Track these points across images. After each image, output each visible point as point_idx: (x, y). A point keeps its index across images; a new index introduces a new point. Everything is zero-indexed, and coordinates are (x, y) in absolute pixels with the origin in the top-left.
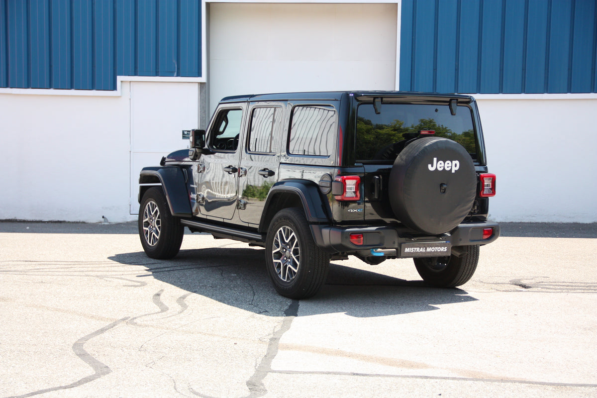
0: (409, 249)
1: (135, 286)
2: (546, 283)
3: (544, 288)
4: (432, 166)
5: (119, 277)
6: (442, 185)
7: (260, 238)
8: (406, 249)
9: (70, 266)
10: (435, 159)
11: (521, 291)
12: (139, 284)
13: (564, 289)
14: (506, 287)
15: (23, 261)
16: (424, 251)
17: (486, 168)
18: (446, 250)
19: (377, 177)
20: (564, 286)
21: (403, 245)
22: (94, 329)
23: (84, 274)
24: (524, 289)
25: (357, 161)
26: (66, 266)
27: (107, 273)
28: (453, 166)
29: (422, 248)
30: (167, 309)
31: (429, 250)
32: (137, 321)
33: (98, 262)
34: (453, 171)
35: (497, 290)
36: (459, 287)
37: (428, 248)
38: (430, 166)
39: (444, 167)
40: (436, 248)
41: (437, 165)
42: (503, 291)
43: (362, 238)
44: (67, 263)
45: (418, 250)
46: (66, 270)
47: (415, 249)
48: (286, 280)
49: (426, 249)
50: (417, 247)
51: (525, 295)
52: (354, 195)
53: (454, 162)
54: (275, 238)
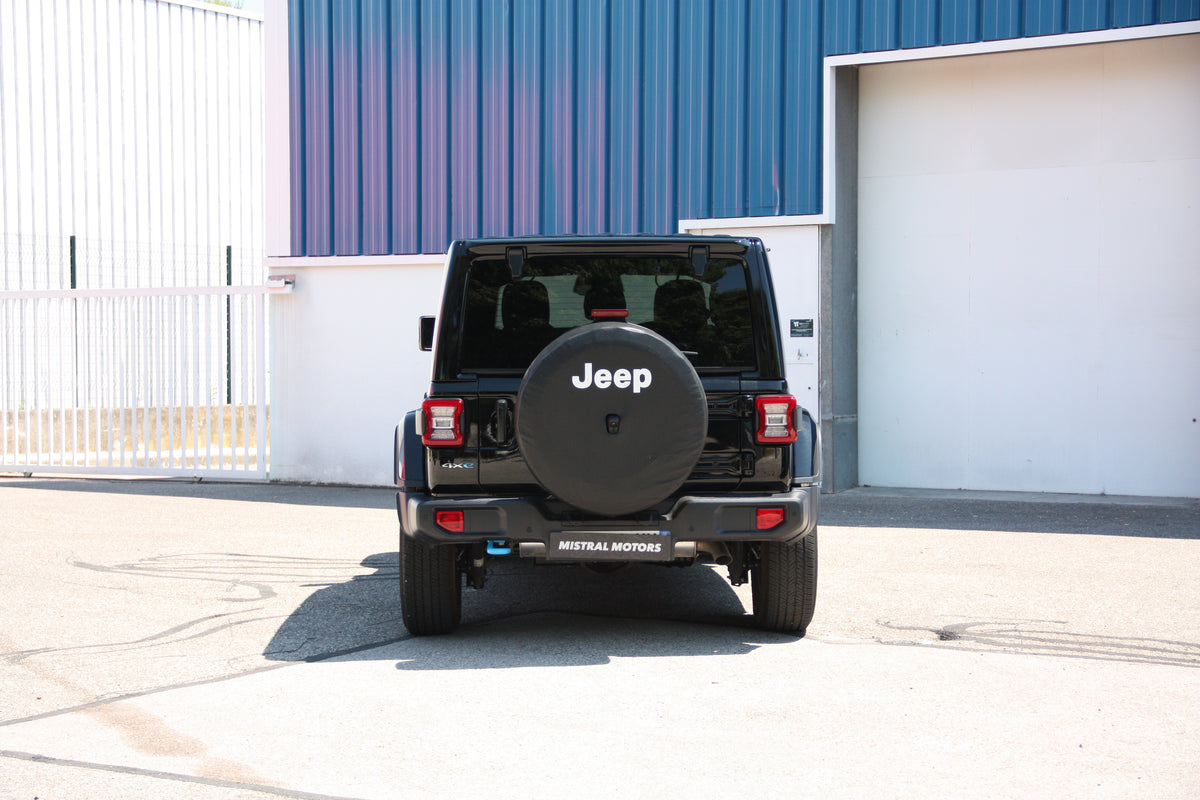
0: (568, 543)
4: (582, 379)
6: (608, 416)
8: (562, 543)
10: (588, 367)
16: (605, 549)
17: (785, 385)
18: (658, 550)
19: (504, 402)
21: (553, 535)
25: (464, 371)
29: (599, 544)
31: (617, 547)
34: (637, 390)
37: (614, 544)
38: (575, 380)
39: (612, 381)
40: (635, 545)
41: (593, 378)
45: (590, 546)
47: (584, 544)
49: (609, 546)
50: (588, 540)
52: (452, 435)
53: (637, 373)
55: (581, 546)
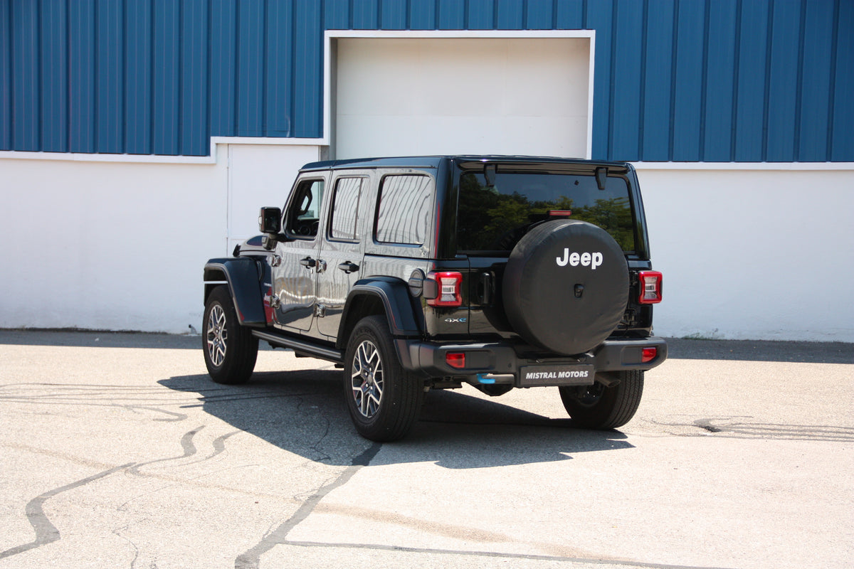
0: (532, 374)
1: (169, 420)
2: (744, 426)
3: (739, 432)
4: (562, 260)
5: (156, 407)
6: (576, 286)
7: (339, 357)
8: (528, 374)
9: (98, 392)
10: (566, 251)
11: (704, 436)
12: (176, 417)
13: (765, 434)
14: (685, 430)
15: (41, 384)
16: (555, 377)
17: (650, 264)
18: (586, 375)
19: (487, 275)
20: (768, 429)
21: (522, 369)
22: (75, 479)
23: (110, 403)
24: (709, 433)
25: (458, 251)
26: (94, 392)
27: (143, 402)
28: (594, 260)
29: (551, 373)
30: (194, 452)
31: (561, 376)
32: (142, 469)
33: (139, 386)
34: (594, 267)
35: (672, 434)
36: (619, 429)
37: (560, 373)
38: (558, 259)
39: (580, 261)
40: (572, 373)
41: (569, 259)
42: (680, 435)
43: (464, 359)
44: (98, 388)
45: (545, 375)
46: (90, 397)
47: (541, 374)
48: (366, 416)
49: (557, 375)
50: (544, 372)
51: (711, 441)
52: (453, 299)
53: (595, 255)
54: (355, 357)
55: (540, 375)
